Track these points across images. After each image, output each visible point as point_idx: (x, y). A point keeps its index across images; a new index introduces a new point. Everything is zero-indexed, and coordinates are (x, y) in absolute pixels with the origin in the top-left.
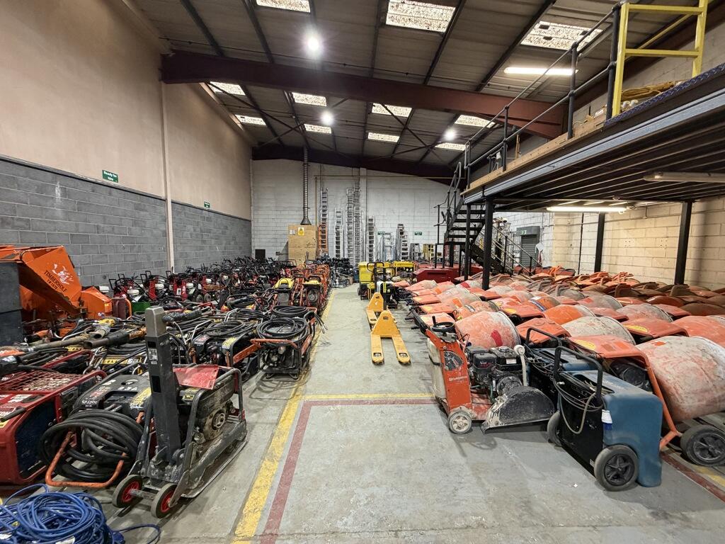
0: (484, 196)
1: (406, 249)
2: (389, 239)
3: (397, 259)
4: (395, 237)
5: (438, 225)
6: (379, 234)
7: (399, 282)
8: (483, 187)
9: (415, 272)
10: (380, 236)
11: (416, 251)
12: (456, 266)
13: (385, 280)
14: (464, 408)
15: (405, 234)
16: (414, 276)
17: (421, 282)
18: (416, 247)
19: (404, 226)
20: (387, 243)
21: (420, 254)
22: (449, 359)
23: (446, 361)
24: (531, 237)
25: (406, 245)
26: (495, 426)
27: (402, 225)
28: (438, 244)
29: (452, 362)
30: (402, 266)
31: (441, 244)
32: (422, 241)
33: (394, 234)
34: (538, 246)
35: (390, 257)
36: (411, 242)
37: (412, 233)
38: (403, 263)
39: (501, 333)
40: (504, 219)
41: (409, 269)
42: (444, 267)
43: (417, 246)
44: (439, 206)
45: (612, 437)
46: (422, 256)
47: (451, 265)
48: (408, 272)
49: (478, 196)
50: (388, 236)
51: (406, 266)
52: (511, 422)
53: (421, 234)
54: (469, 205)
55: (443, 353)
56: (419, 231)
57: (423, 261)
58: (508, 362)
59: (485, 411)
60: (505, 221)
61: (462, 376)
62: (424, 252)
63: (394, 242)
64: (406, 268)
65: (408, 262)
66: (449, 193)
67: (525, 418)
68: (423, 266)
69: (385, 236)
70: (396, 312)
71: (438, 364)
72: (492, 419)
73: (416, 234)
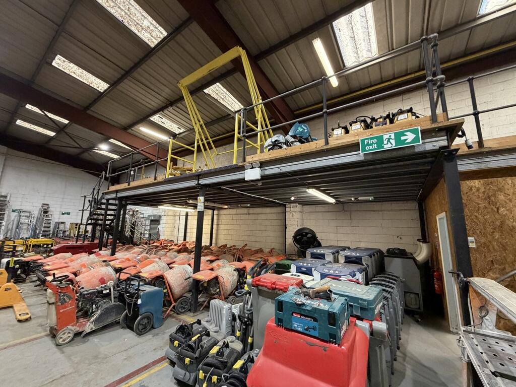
0: (116, 197)
1: (49, 227)
2: (28, 217)
3: (35, 236)
4: (36, 216)
5: (83, 210)
6: (14, 211)
7: (30, 257)
8: (117, 191)
9: (52, 248)
10: (16, 214)
11: (60, 229)
12: (96, 241)
13: (14, 255)
14: (70, 327)
15: (49, 213)
16: (51, 251)
17: (56, 256)
18: (62, 227)
19: (50, 206)
20: (24, 220)
21: (64, 232)
22: (62, 298)
23: (60, 299)
24: (156, 221)
25: (50, 223)
26: (90, 331)
27: (48, 205)
28: (81, 224)
29: (64, 299)
30: (39, 243)
31: (83, 225)
32: (68, 220)
33: (36, 213)
34: (159, 226)
35: (25, 234)
36: (57, 221)
37: (58, 213)
38: (42, 240)
39: (105, 278)
40: (136, 209)
41: (48, 245)
42: (83, 243)
43: (62, 225)
44: (85, 196)
45: (142, 310)
46: (67, 233)
47: (93, 240)
48: (46, 248)
49: (113, 196)
50: (28, 214)
51: (44, 243)
52: (101, 325)
53: (69, 214)
54: (108, 200)
55: (58, 295)
56: (68, 211)
57: (66, 237)
58: (104, 292)
59: (85, 325)
60: (137, 211)
61: (71, 306)
62: (70, 229)
63: (35, 220)
64: (44, 245)
65: (47, 240)
66: (94, 189)
67: (109, 320)
68: (64, 242)
69: (22, 214)
70: (24, 285)
71: (53, 303)
72: (89, 327)
73: (63, 214)
